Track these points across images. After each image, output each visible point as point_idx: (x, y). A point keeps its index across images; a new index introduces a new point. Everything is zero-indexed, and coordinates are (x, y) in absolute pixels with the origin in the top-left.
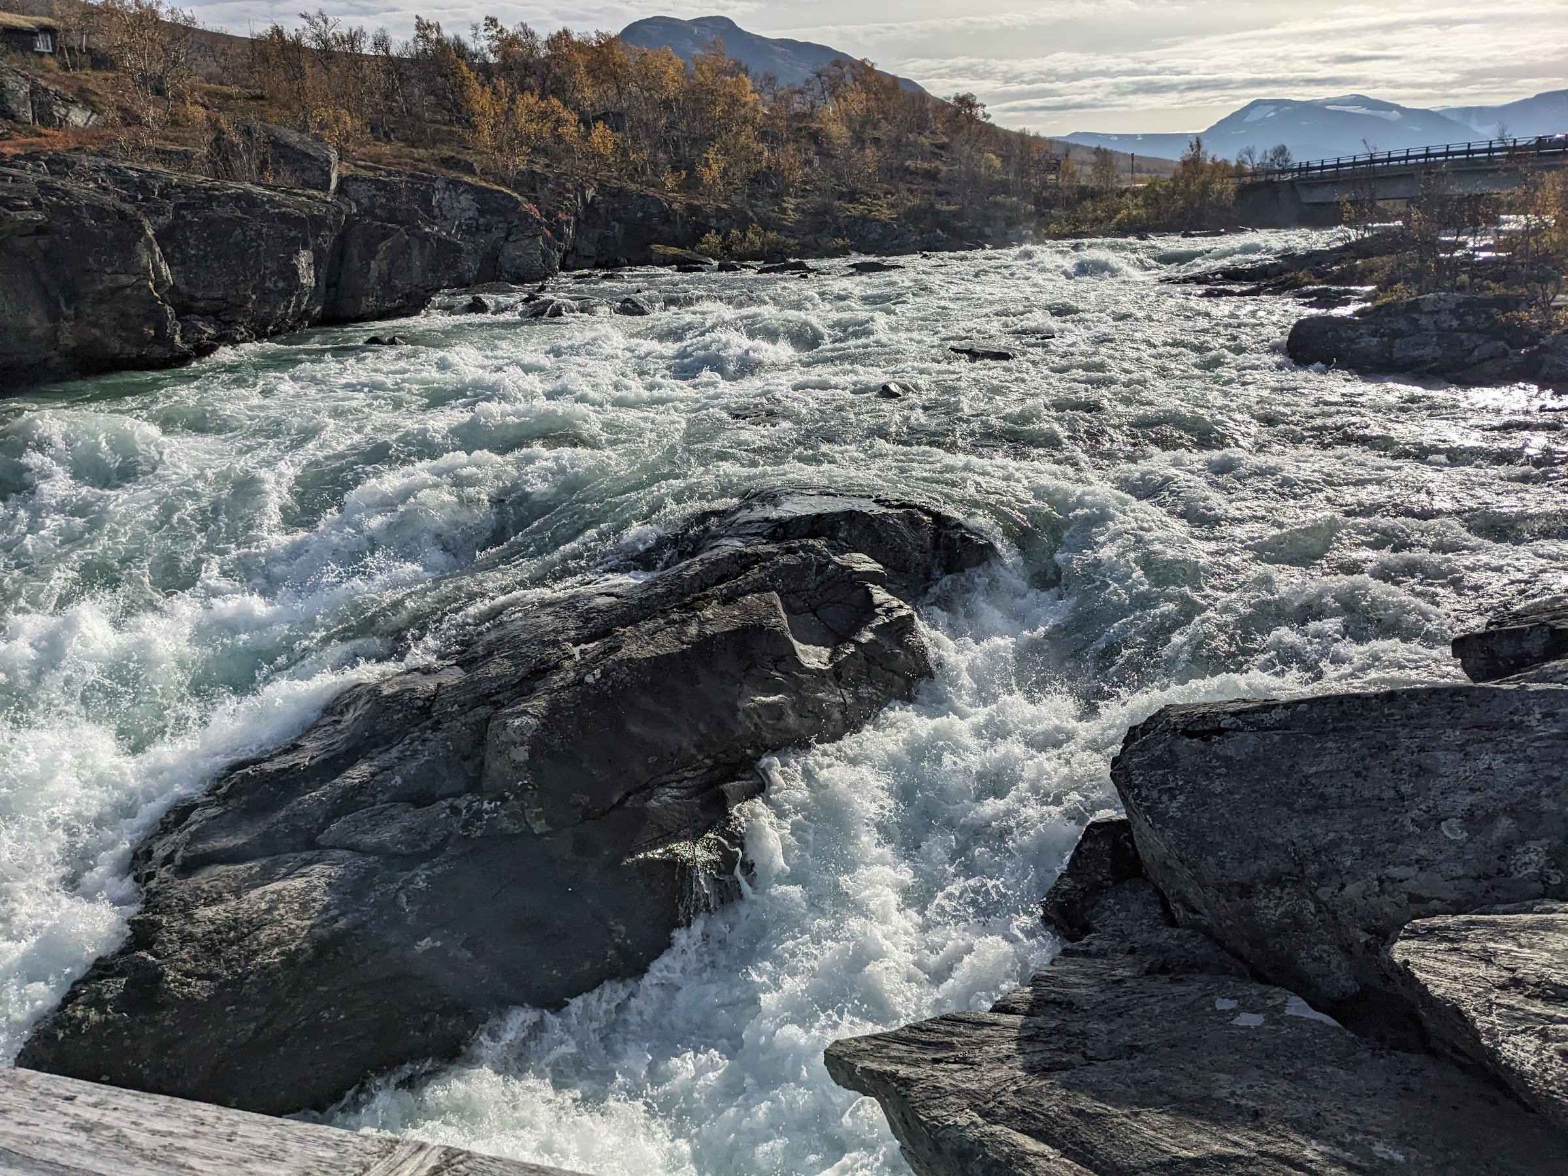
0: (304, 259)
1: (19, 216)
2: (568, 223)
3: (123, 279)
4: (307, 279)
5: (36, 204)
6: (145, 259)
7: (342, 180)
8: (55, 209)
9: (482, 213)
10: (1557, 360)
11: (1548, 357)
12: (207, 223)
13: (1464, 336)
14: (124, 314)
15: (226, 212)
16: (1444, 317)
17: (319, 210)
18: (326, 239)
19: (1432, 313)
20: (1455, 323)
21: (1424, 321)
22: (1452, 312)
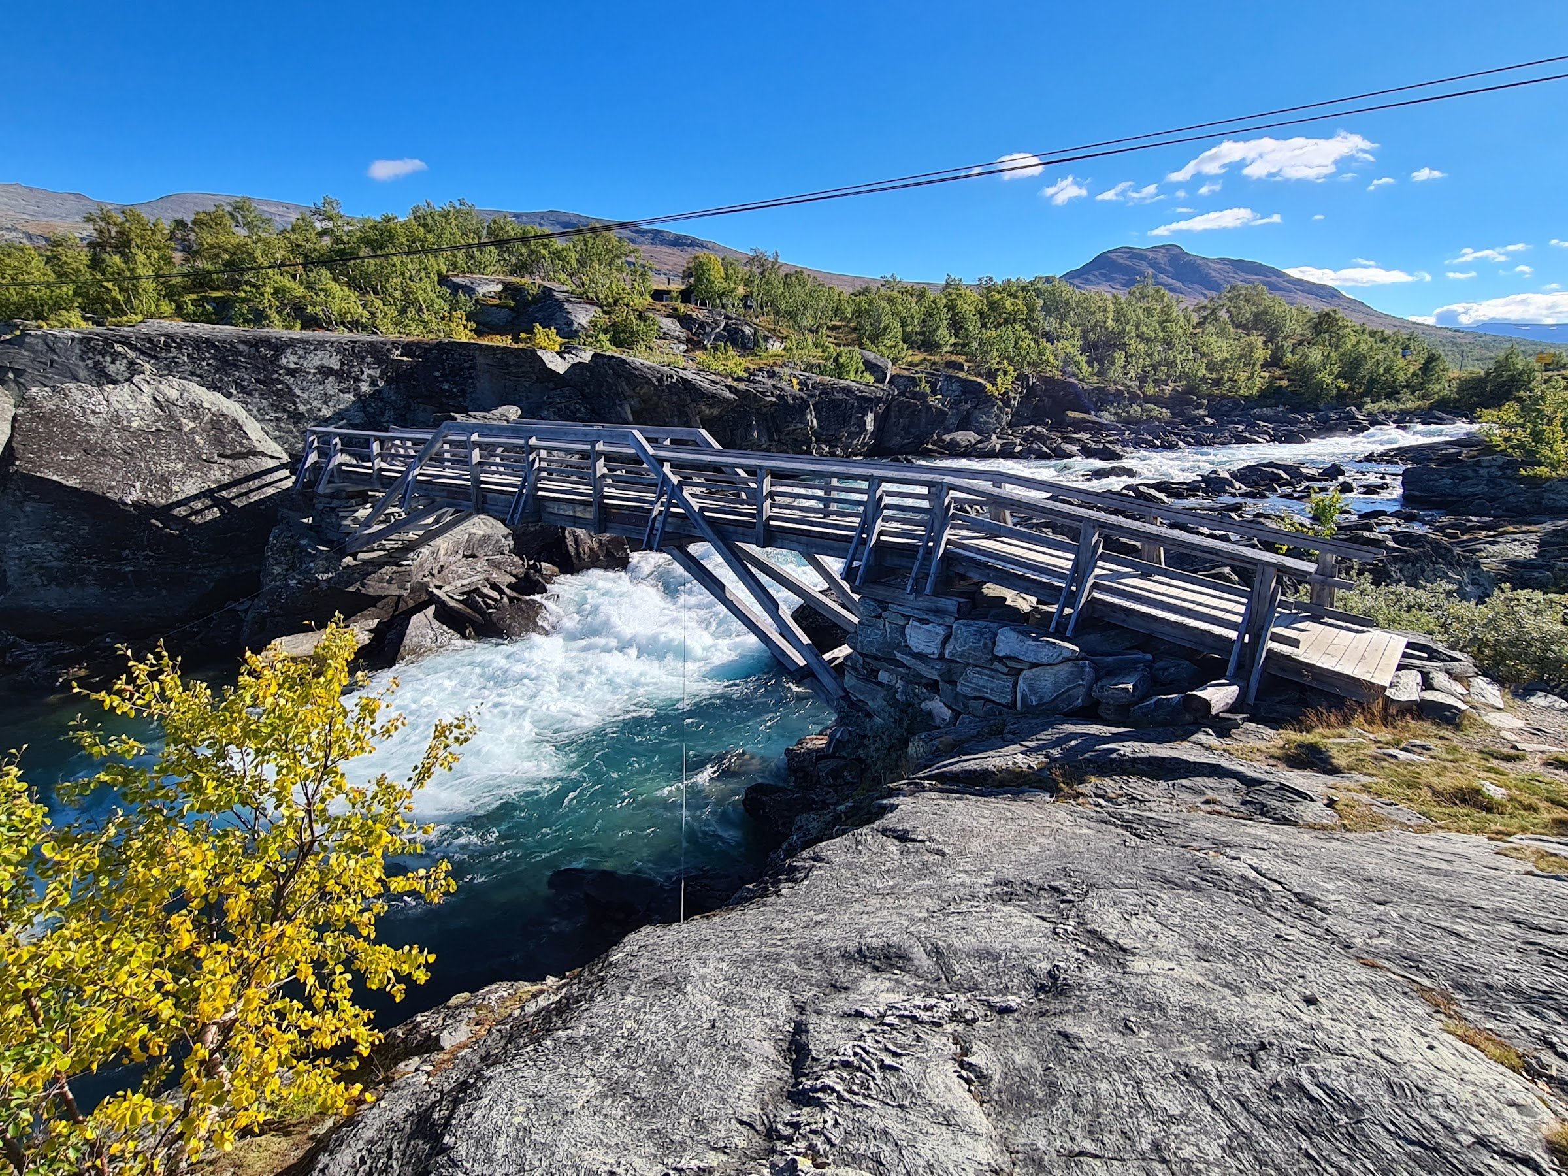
0: (870, 418)
1: (768, 399)
2: (1015, 398)
3: (800, 426)
4: (870, 427)
5: (772, 395)
6: (809, 417)
7: (892, 377)
8: (778, 396)
9: (963, 393)
10: (1552, 496)
11: (1546, 494)
12: (832, 401)
13: (1503, 481)
14: (796, 440)
15: (841, 396)
16: (1493, 469)
17: (880, 394)
18: (881, 408)
19: (1487, 467)
20: (1499, 473)
21: (1481, 471)
22: (1498, 467)
